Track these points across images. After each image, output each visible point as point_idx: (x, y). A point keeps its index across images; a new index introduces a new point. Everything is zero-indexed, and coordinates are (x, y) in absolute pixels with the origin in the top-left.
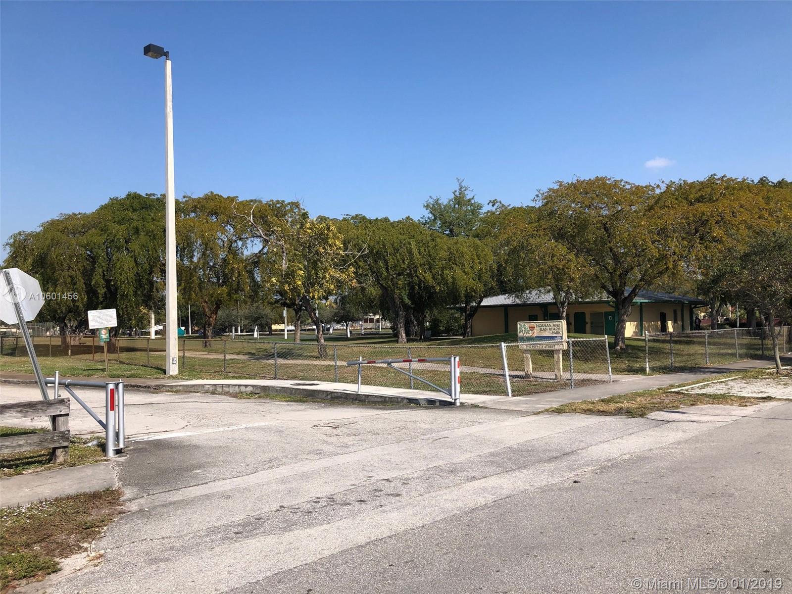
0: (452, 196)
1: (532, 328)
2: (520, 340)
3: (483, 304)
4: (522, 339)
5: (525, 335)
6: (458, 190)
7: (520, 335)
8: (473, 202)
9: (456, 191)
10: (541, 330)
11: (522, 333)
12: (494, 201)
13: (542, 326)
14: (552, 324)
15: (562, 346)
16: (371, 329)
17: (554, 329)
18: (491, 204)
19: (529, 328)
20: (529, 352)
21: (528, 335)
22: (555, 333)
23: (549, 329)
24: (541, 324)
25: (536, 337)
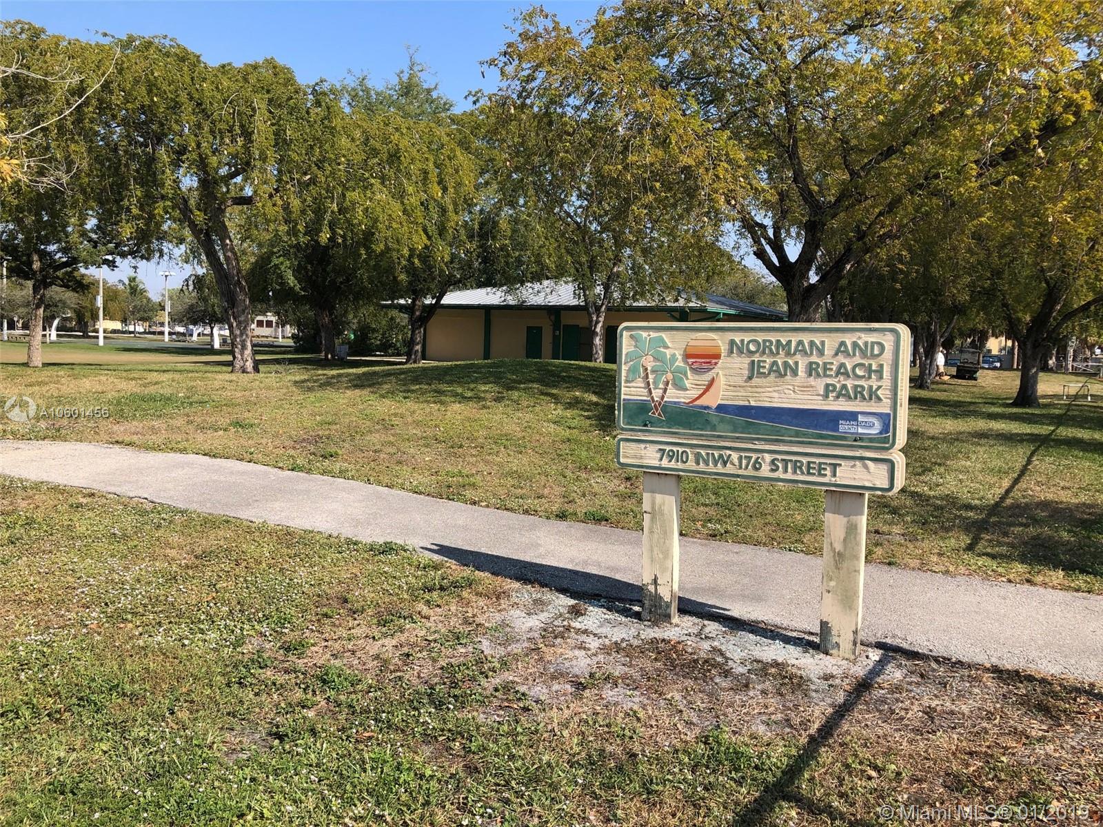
0: (395, 81)
1: (703, 360)
2: (631, 419)
3: (442, 302)
4: (641, 413)
5: (657, 394)
6: (406, 70)
7: (630, 391)
8: (434, 95)
9: (402, 72)
10: (754, 371)
11: (640, 383)
12: (477, 92)
13: (764, 348)
14: (830, 343)
15: (883, 470)
16: (267, 337)
17: (842, 371)
18: (471, 99)
19: (687, 356)
20: (672, 483)
21: (673, 395)
22: (843, 393)
23: (811, 370)
24: (760, 337)
25: (721, 408)
